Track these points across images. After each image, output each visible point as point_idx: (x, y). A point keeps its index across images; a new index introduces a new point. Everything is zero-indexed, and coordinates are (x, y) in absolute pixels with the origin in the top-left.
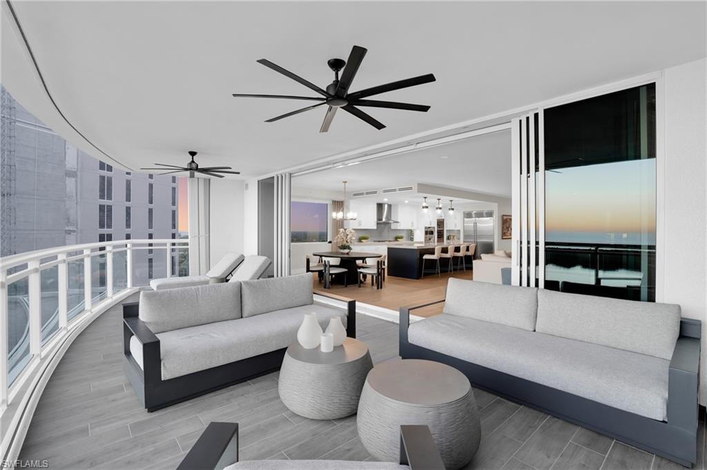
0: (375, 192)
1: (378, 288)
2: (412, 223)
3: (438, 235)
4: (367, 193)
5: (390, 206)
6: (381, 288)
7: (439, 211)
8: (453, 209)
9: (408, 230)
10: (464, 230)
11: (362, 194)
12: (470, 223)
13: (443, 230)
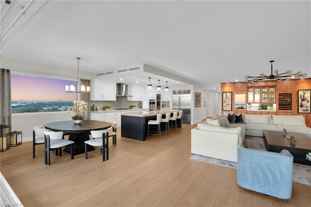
0: (112, 73)
1: (104, 160)
2: (141, 97)
3: (157, 105)
4: (106, 74)
5: (127, 86)
6: (108, 159)
7: (159, 88)
8: (168, 88)
9: (139, 101)
10: (173, 102)
11: (103, 74)
12: (176, 97)
13: (160, 102)
